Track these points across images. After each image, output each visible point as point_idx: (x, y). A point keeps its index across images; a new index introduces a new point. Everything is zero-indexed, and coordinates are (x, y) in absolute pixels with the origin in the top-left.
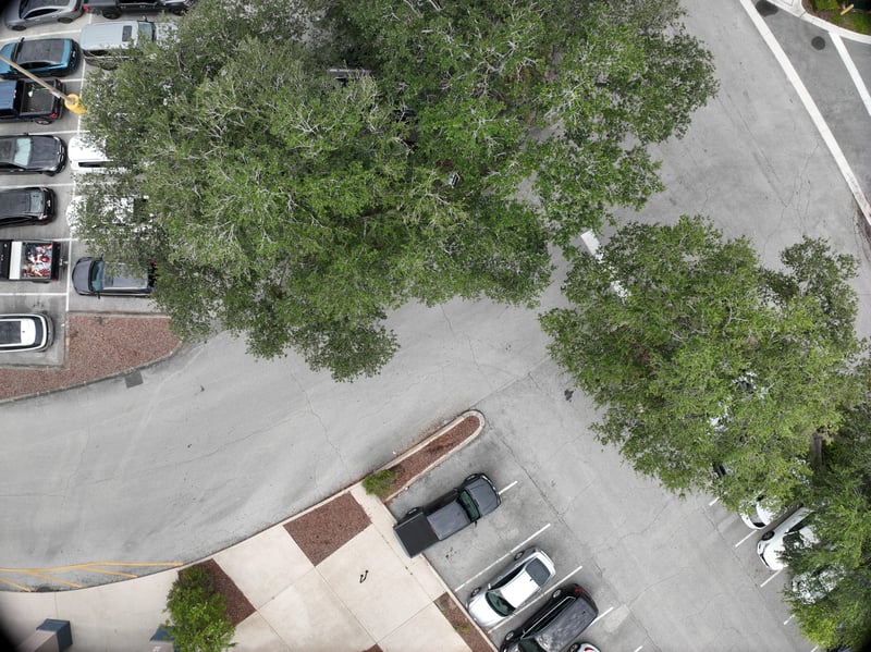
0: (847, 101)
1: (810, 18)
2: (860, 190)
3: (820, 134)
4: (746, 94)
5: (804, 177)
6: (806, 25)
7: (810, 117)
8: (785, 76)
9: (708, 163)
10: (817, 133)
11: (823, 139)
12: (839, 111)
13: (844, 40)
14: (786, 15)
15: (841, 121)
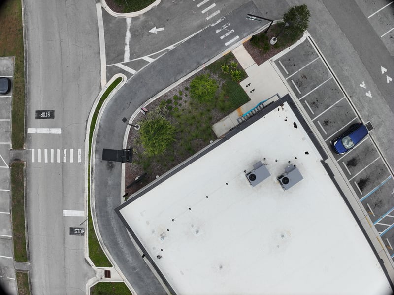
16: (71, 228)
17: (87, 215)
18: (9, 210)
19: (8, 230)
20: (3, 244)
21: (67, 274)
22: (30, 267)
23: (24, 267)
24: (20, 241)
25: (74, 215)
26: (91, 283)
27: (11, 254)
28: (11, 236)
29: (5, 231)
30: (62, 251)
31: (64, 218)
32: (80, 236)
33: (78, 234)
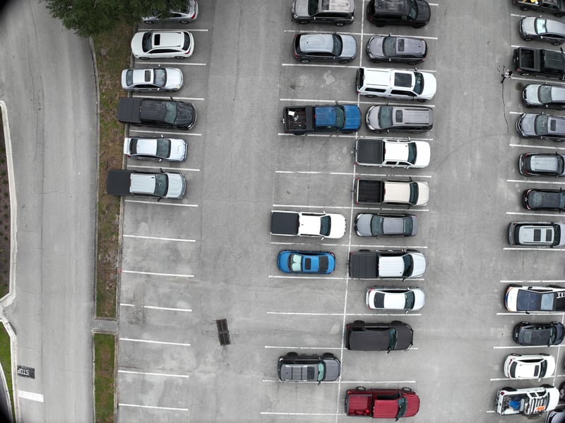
16: (34, 378)
17: (14, 392)
18: (121, 409)
19: (124, 381)
20: (134, 360)
21: (39, 315)
22: (92, 325)
23: (102, 325)
24: (103, 365)
25: (31, 393)
26: (10, 299)
27: (121, 345)
28: (119, 371)
29: (129, 380)
30: (44, 348)
31: (42, 392)
32: (22, 365)
33: (24, 368)
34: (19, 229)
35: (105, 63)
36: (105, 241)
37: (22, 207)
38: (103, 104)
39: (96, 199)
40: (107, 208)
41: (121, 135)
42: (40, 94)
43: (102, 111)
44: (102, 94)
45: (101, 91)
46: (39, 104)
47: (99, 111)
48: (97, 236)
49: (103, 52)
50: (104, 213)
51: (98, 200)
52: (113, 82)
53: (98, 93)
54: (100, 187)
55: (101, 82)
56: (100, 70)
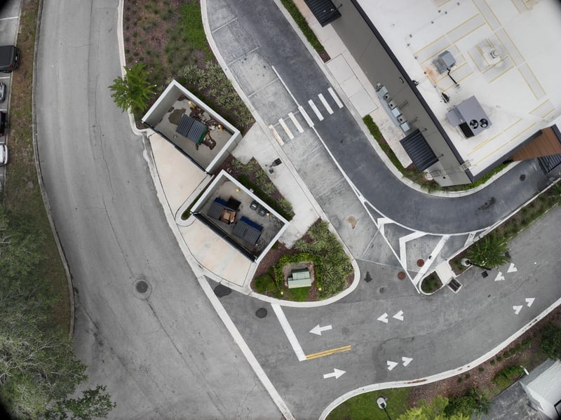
0: (281, 353)
1: (256, 295)
2: (288, 411)
3: (257, 377)
4: (202, 354)
5: (244, 406)
6: (253, 299)
7: (250, 366)
8: (233, 339)
9: (176, 400)
10: (256, 376)
11: (260, 381)
12: (274, 361)
13: (284, 308)
14: (238, 294)
15: (275, 367)
34: (115, 10)
35: (28, 173)
36: (32, 9)
37: (112, 30)
38: (29, 134)
39: (38, 45)
40: (27, 38)
41: (13, 104)
42: (94, 142)
43: (30, 126)
44: (31, 143)
45: (32, 145)
46: (95, 132)
47: (33, 126)
48: (39, 12)
49: (31, 185)
50: (31, 33)
51: (36, 43)
52: (20, 155)
53: (34, 144)
54: (33, 55)
55: (32, 155)
56: (33, 167)
